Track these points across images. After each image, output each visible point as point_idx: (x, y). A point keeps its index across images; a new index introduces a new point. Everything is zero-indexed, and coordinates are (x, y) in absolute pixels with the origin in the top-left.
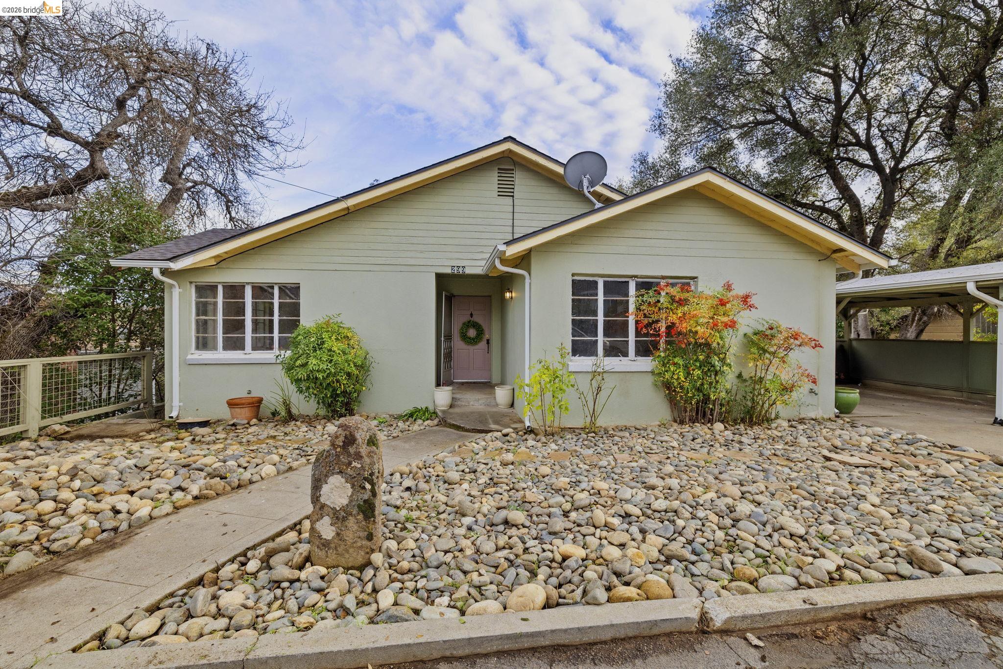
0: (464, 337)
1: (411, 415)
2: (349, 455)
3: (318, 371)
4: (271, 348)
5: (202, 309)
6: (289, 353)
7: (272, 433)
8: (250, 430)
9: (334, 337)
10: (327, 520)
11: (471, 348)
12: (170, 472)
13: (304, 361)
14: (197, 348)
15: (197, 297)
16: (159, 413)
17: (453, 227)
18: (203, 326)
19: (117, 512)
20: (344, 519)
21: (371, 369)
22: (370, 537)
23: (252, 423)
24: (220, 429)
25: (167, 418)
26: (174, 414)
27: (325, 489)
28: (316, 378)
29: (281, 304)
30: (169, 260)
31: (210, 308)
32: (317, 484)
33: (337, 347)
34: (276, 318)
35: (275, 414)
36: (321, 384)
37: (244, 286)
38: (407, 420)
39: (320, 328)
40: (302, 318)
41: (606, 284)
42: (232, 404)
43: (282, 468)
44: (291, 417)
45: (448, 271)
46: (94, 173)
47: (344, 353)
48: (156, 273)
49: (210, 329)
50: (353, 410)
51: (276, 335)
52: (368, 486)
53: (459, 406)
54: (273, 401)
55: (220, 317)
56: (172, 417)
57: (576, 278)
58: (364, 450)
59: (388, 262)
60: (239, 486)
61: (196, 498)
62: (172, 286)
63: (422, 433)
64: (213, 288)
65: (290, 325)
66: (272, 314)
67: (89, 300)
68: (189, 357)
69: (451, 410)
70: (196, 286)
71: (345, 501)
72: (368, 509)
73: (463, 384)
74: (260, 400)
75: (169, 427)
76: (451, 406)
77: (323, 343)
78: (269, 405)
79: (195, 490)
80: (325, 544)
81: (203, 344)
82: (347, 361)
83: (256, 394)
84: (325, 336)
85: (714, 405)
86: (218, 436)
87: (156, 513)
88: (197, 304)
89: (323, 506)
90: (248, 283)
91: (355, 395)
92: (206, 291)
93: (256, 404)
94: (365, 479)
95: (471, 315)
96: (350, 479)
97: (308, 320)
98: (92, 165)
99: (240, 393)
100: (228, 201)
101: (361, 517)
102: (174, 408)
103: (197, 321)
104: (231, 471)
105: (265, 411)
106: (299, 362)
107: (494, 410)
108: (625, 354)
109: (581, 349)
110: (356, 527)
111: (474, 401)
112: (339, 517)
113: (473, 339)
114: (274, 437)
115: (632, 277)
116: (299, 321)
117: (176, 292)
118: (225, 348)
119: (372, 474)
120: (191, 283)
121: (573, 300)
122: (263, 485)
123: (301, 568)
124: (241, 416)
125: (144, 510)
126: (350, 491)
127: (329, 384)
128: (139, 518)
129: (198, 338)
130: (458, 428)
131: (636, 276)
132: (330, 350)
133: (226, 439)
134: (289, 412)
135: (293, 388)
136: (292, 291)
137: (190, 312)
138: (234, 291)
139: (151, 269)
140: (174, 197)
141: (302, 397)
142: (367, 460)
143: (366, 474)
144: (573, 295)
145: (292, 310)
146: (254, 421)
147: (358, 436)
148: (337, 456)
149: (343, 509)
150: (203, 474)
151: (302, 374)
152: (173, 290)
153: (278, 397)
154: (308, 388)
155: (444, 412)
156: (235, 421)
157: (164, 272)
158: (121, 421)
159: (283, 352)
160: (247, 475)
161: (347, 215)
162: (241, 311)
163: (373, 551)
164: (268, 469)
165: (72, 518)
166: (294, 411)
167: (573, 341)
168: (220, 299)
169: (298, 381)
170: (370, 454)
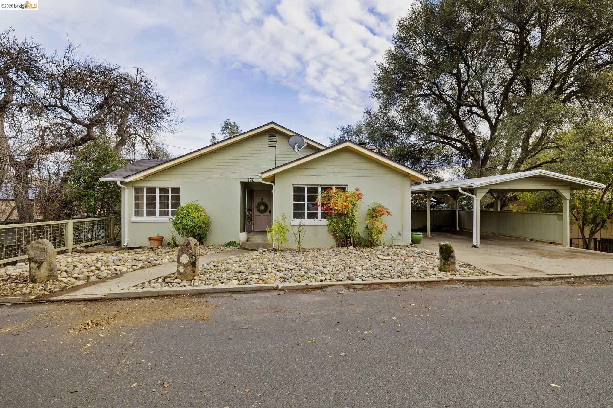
0: (259, 210)
1: (228, 244)
2: (188, 248)
3: (187, 225)
4: (167, 215)
5: (137, 198)
6: (175, 217)
7: (168, 251)
8: (158, 250)
9: (194, 211)
10: (181, 267)
11: (262, 215)
12: (130, 261)
13: (181, 221)
14: (135, 215)
15: (135, 193)
16: (118, 244)
17: (249, 161)
18: (137, 206)
19: (116, 270)
20: (187, 267)
21: (211, 224)
22: (194, 272)
23: (159, 247)
24: (146, 249)
25: (122, 246)
26: (125, 244)
27: (181, 258)
28: (186, 228)
29: (172, 196)
30: (124, 178)
31: (140, 197)
32: (179, 257)
33: (195, 215)
34: (170, 202)
35: (169, 244)
36: (188, 231)
37: (155, 188)
38: (226, 246)
39: (188, 207)
40: (181, 202)
41: (308, 188)
42: (150, 239)
43: (170, 260)
44: (176, 245)
45: (246, 181)
46: (89, 137)
47: (198, 217)
48: (119, 183)
49: (140, 207)
50: (203, 242)
51: (170, 209)
52: (194, 257)
53: (251, 241)
54: (168, 238)
55: (145, 202)
56: (124, 245)
57: (295, 186)
58: (193, 247)
59: (219, 177)
60: (155, 265)
61: (140, 268)
62: (124, 189)
63: (230, 251)
64: (142, 189)
65: (176, 205)
66: (168, 200)
67: (85, 193)
68: (132, 219)
69: (247, 243)
70: (135, 189)
71: (187, 262)
72: (194, 264)
73: (257, 232)
74: (163, 238)
75: (123, 249)
76: (247, 241)
77: (189, 213)
78: (167, 240)
79: (140, 265)
80: (181, 274)
81: (137, 213)
82: (199, 221)
83: (161, 235)
84: (190, 210)
85: (350, 239)
86: (145, 252)
87: (128, 270)
88: (135, 196)
89: (180, 263)
90: (157, 187)
91: (203, 235)
92: (139, 190)
93: (161, 239)
94: (193, 255)
95: (262, 199)
96: (189, 255)
97: (183, 203)
98: (89, 133)
99: (154, 235)
100: (147, 143)
101: (191, 266)
102: (126, 241)
103: (135, 203)
104: (152, 260)
105: (165, 242)
106: (179, 221)
107: (266, 242)
108: (317, 218)
109: (298, 215)
110: (190, 269)
111: (257, 239)
112: (185, 266)
113: (263, 211)
114: (168, 252)
115: (319, 185)
116: (179, 203)
117: (126, 191)
118: (147, 215)
119: (195, 254)
120: (133, 187)
121: (294, 195)
122: (164, 265)
123: (174, 280)
124: (155, 244)
125: (125, 270)
126: (188, 259)
127: (192, 231)
128: (124, 271)
129: (135, 211)
130: (246, 249)
131: (321, 185)
132: (192, 216)
133: (149, 253)
134: (175, 243)
135: (176, 232)
136: (176, 190)
137: (132, 199)
138: (152, 190)
139: (117, 182)
140: (122, 143)
141: (181, 236)
142: (194, 250)
143: (193, 254)
144: (294, 193)
145: (177, 198)
146: (160, 247)
147: (191, 243)
148: (185, 248)
149: (186, 264)
150: (142, 262)
151: (180, 226)
152: (125, 190)
153: (170, 236)
154: (183, 232)
155: (243, 243)
156: (152, 246)
157: (122, 183)
158: (102, 247)
159: (172, 217)
160: (158, 262)
161: (201, 156)
162: (154, 199)
163: (195, 276)
164: (166, 261)
165: (102, 271)
166: (177, 242)
167: (294, 212)
168: (145, 194)
169: (178, 229)
170: (194, 248)
